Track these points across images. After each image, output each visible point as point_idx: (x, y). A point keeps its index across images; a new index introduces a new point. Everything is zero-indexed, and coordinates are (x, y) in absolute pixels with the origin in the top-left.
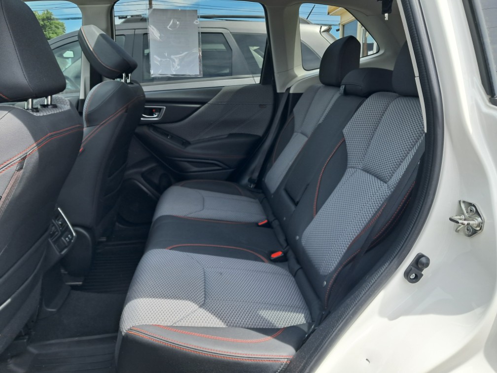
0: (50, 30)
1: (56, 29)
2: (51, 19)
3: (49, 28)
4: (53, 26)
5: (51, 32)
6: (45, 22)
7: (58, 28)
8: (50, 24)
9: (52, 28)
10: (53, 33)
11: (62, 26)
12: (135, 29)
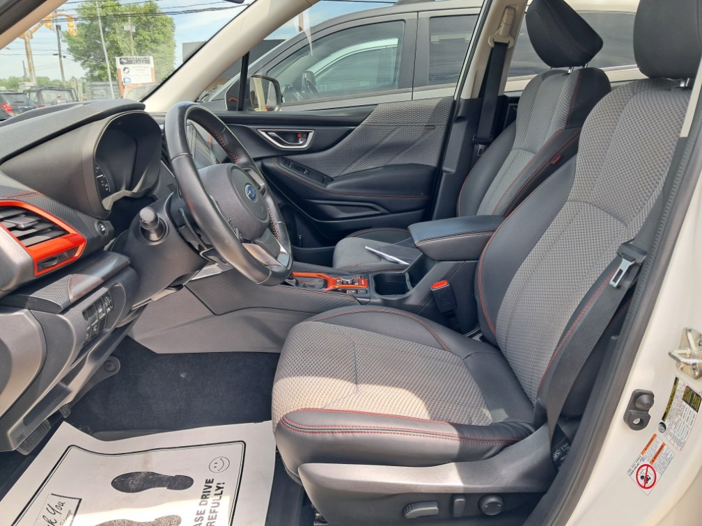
0: (155, 29)
1: (163, 27)
2: (156, 14)
3: (154, 26)
4: (159, 24)
5: (156, 32)
6: (149, 17)
7: (165, 26)
8: (156, 20)
9: (158, 26)
10: (159, 33)
11: (171, 22)
12: (418, 12)
